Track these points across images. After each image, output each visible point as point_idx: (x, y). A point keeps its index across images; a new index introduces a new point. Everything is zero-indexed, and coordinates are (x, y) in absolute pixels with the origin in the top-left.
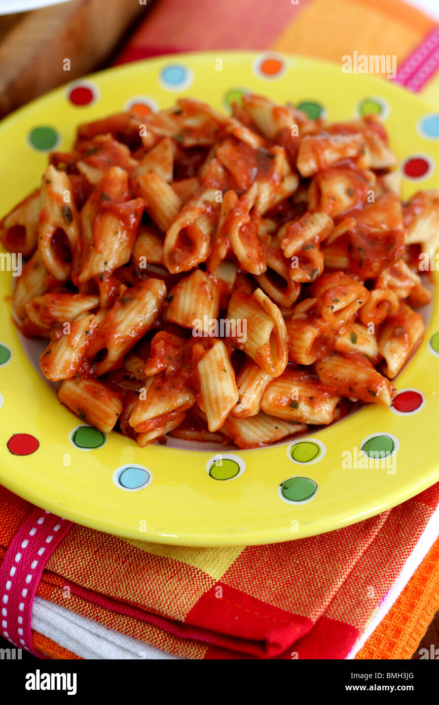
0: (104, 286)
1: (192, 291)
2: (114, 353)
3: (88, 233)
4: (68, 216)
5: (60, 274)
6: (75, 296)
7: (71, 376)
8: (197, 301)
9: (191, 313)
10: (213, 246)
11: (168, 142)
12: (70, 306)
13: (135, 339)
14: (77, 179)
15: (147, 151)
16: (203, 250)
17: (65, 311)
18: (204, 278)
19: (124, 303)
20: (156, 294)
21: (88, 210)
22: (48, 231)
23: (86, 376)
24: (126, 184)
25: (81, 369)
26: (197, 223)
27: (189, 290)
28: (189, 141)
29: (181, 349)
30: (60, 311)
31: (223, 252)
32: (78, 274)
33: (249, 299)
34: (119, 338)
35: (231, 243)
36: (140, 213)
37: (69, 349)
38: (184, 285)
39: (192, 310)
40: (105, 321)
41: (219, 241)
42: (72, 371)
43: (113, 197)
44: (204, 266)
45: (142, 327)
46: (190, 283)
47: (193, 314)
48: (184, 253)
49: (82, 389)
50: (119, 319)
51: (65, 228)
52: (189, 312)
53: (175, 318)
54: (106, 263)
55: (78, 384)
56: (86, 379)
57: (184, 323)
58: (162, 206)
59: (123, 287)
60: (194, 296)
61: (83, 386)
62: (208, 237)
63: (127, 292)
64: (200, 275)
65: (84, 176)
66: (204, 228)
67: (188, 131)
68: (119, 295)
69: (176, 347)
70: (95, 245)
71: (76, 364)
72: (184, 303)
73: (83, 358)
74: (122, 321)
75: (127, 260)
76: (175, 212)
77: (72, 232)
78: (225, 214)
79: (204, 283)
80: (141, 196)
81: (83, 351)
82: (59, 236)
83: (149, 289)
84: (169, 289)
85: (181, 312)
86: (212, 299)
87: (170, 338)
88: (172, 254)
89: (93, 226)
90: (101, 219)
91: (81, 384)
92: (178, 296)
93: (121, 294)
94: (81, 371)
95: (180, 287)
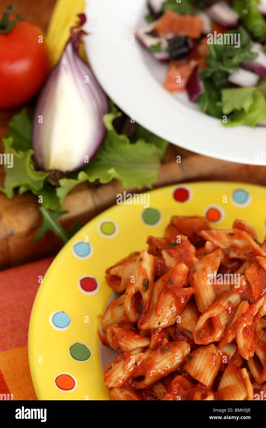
0: (155, 337)
1: (205, 358)
2: (148, 381)
3: (155, 300)
4: (146, 285)
5: (133, 317)
6: (137, 336)
7: (119, 386)
8: (206, 364)
9: (200, 372)
10: (225, 333)
11: (220, 252)
12: (131, 342)
13: (163, 375)
14: (159, 261)
15: (206, 254)
16: (218, 334)
17: (128, 344)
18: (215, 351)
19: (163, 351)
20: (183, 351)
21: (159, 284)
22: (132, 291)
23: (128, 388)
24: (186, 276)
25: (126, 383)
26: (220, 316)
27: (203, 356)
28: (233, 255)
29: (188, 391)
30: (125, 343)
31: (230, 339)
32: (142, 324)
33: (237, 371)
34: (153, 373)
35: (236, 335)
36: (189, 298)
37: (122, 371)
38: (201, 351)
39: (201, 370)
40: (149, 359)
41: (230, 331)
42: (121, 384)
43: (175, 283)
44: (216, 344)
45: (170, 369)
46: (205, 352)
47: (202, 372)
48: (207, 333)
49: (123, 396)
50: (157, 361)
51: (142, 293)
52: (199, 370)
53: (190, 371)
54: (159, 323)
55: (122, 392)
56: (128, 390)
57: (194, 376)
58: (203, 297)
59: (166, 340)
60: (205, 361)
61: (124, 395)
62: (224, 327)
63: (167, 344)
64: (213, 348)
65: (164, 260)
66: (223, 320)
67: (234, 248)
68: (161, 345)
69: (185, 389)
70: (156, 309)
71: (124, 380)
72: (198, 364)
73: (129, 377)
74: (158, 363)
75: (173, 324)
76: (210, 303)
77: (146, 296)
78: (238, 315)
79: (213, 354)
80: (193, 287)
81: (131, 374)
82: (138, 296)
83: (180, 348)
84: (192, 351)
85: (194, 369)
86: (215, 365)
87: (184, 381)
88: (199, 331)
89: (159, 296)
90: (164, 294)
91: (124, 393)
92: (196, 358)
93: (164, 344)
94: (127, 384)
95: (199, 352)
